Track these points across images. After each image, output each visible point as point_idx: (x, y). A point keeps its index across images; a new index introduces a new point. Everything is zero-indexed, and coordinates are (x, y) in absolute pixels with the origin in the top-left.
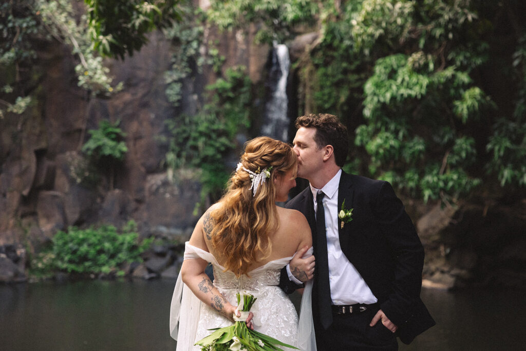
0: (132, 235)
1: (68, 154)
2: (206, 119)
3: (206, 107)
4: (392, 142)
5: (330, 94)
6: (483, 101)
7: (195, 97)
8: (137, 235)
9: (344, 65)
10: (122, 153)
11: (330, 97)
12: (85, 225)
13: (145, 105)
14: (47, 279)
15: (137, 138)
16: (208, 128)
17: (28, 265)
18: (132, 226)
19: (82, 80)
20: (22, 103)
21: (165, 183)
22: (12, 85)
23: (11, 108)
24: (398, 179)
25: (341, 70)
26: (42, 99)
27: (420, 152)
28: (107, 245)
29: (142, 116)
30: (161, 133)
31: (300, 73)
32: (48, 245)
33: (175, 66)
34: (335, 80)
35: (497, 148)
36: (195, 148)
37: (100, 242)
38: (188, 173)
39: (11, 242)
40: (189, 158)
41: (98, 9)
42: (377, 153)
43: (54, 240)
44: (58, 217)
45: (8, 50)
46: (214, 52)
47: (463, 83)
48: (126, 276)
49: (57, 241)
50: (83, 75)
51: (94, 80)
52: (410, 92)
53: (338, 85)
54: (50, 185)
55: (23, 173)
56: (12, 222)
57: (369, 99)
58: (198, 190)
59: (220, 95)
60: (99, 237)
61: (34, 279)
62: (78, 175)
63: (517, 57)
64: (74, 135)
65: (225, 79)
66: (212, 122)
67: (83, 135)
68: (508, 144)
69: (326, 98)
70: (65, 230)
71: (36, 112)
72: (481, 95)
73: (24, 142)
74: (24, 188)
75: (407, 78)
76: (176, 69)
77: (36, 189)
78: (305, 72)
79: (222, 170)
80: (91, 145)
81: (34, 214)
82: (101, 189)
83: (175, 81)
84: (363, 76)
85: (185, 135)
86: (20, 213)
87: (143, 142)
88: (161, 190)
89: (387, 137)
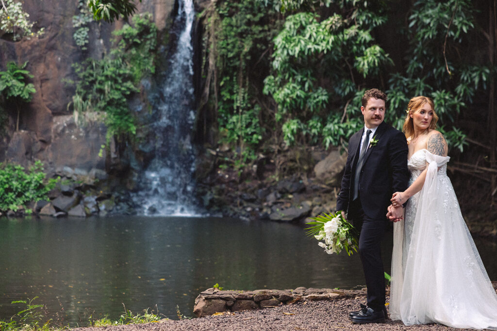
0: (39, 174)
2: (112, 63)
3: (113, 52)
4: (299, 92)
5: (234, 44)
6: (383, 58)
7: (102, 41)
8: (44, 174)
9: (248, 16)
10: (30, 94)
11: (234, 47)
13: (52, 48)
15: (44, 80)
16: (114, 72)
18: (39, 165)
19: (4, 24)
21: (71, 125)
24: (302, 126)
25: (244, 21)
27: (324, 101)
28: (15, 184)
29: (49, 58)
30: (67, 75)
31: (205, 22)
33: (82, 11)
34: (239, 30)
35: (392, 101)
36: (101, 91)
37: (8, 181)
38: (93, 116)
40: (95, 101)
42: (284, 102)
47: (365, 40)
48: (33, 214)
50: (5, 19)
52: (316, 47)
53: (241, 35)
57: (279, 52)
58: (104, 132)
59: (127, 41)
60: (6, 176)
63: (414, 19)
65: (132, 26)
66: (119, 67)
68: (402, 98)
69: (229, 47)
72: (380, 52)
75: (314, 34)
76: (84, 14)
78: (210, 22)
79: (127, 114)
83: (82, 26)
84: (266, 28)
85: (91, 79)
87: (49, 84)
88: (67, 132)
89: (294, 87)
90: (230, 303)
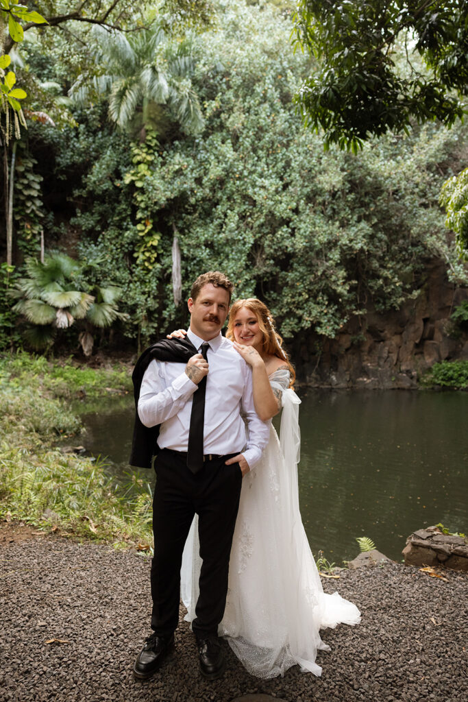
1: (442, 320)
12: (452, 360)
14: (429, 389)
17: (418, 380)
19: (451, 278)
20: (416, 293)
22: (410, 284)
23: (410, 296)
26: (427, 290)
32: (430, 370)
37: (461, 369)
39: (409, 368)
41: (463, 234)
43: (433, 367)
44: (435, 355)
45: (408, 265)
49: (435, 367)
50: (452, 275)
51: (459, 278)
54: (431, 337)
55: (415, 332)
56: (409, 357)
60: (460, 367)
61: (421, 388)
62: (448, 331)
64: (445, 310)
67: (451, 309)
70: (440, 362)
71: (423, 298)
73: (417, 314)
74: (417, 339)
77: (423, 340)
80: (456, 314)
81: (422, 353)
82: (461, 339)
86: (414, 353)
90: (442, 558)
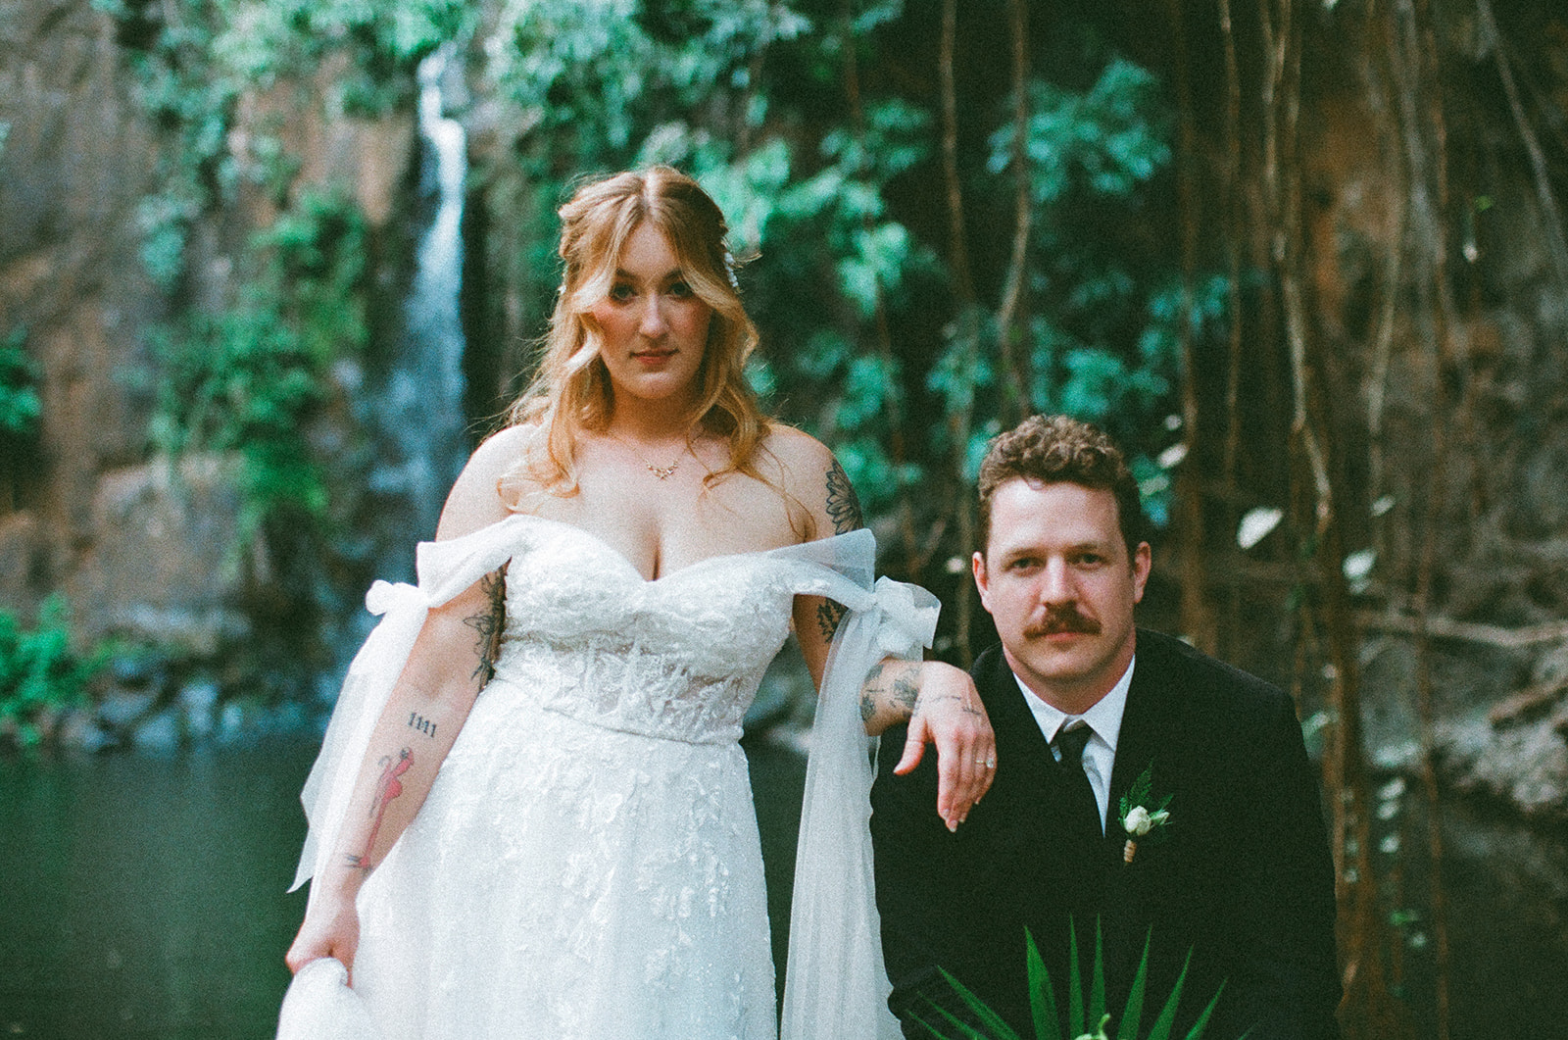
2: (252, 321)
3: (253, 290)
6: (913, 263)
10: (27, 418)
13: (89, 290)
16: (254, 346)
21: (149, 496)
29: (83, 318)
30: (134, 362)
31: (489, 199)
46: (267, 146)
47: (861, 213)
48: (43, 744)
58: (234, 512)
59: (286, 259)
65: (298, 217)
66: (268, 330)
72: (906, 246)
85: (195, 369)
87: (86, 389)
88: (138, 515)
